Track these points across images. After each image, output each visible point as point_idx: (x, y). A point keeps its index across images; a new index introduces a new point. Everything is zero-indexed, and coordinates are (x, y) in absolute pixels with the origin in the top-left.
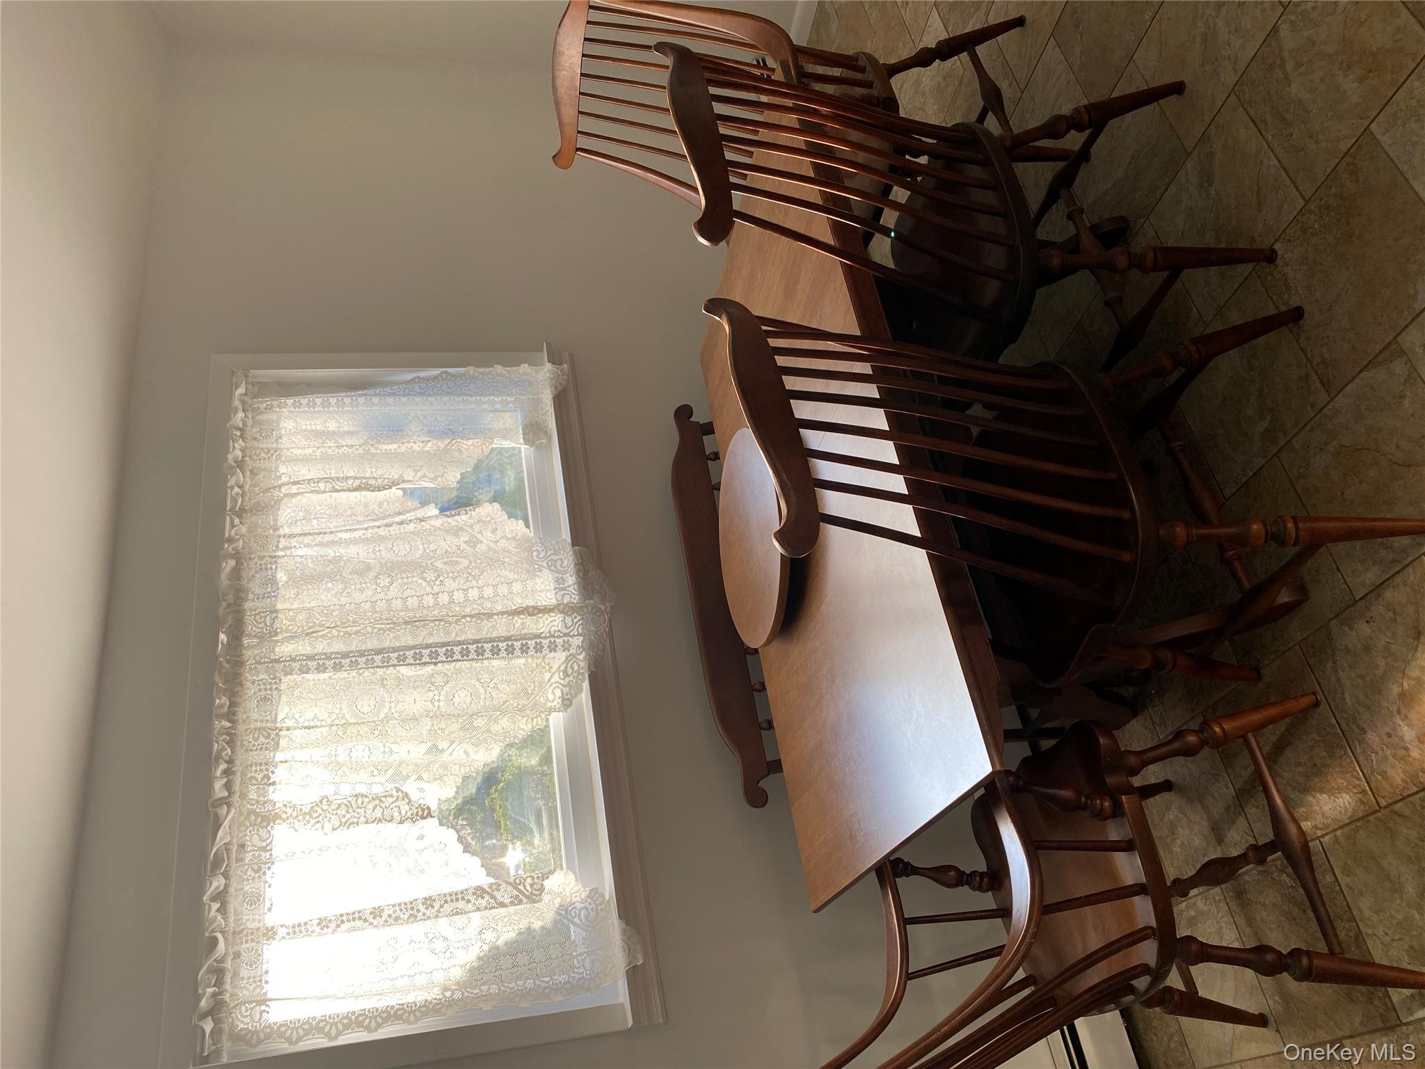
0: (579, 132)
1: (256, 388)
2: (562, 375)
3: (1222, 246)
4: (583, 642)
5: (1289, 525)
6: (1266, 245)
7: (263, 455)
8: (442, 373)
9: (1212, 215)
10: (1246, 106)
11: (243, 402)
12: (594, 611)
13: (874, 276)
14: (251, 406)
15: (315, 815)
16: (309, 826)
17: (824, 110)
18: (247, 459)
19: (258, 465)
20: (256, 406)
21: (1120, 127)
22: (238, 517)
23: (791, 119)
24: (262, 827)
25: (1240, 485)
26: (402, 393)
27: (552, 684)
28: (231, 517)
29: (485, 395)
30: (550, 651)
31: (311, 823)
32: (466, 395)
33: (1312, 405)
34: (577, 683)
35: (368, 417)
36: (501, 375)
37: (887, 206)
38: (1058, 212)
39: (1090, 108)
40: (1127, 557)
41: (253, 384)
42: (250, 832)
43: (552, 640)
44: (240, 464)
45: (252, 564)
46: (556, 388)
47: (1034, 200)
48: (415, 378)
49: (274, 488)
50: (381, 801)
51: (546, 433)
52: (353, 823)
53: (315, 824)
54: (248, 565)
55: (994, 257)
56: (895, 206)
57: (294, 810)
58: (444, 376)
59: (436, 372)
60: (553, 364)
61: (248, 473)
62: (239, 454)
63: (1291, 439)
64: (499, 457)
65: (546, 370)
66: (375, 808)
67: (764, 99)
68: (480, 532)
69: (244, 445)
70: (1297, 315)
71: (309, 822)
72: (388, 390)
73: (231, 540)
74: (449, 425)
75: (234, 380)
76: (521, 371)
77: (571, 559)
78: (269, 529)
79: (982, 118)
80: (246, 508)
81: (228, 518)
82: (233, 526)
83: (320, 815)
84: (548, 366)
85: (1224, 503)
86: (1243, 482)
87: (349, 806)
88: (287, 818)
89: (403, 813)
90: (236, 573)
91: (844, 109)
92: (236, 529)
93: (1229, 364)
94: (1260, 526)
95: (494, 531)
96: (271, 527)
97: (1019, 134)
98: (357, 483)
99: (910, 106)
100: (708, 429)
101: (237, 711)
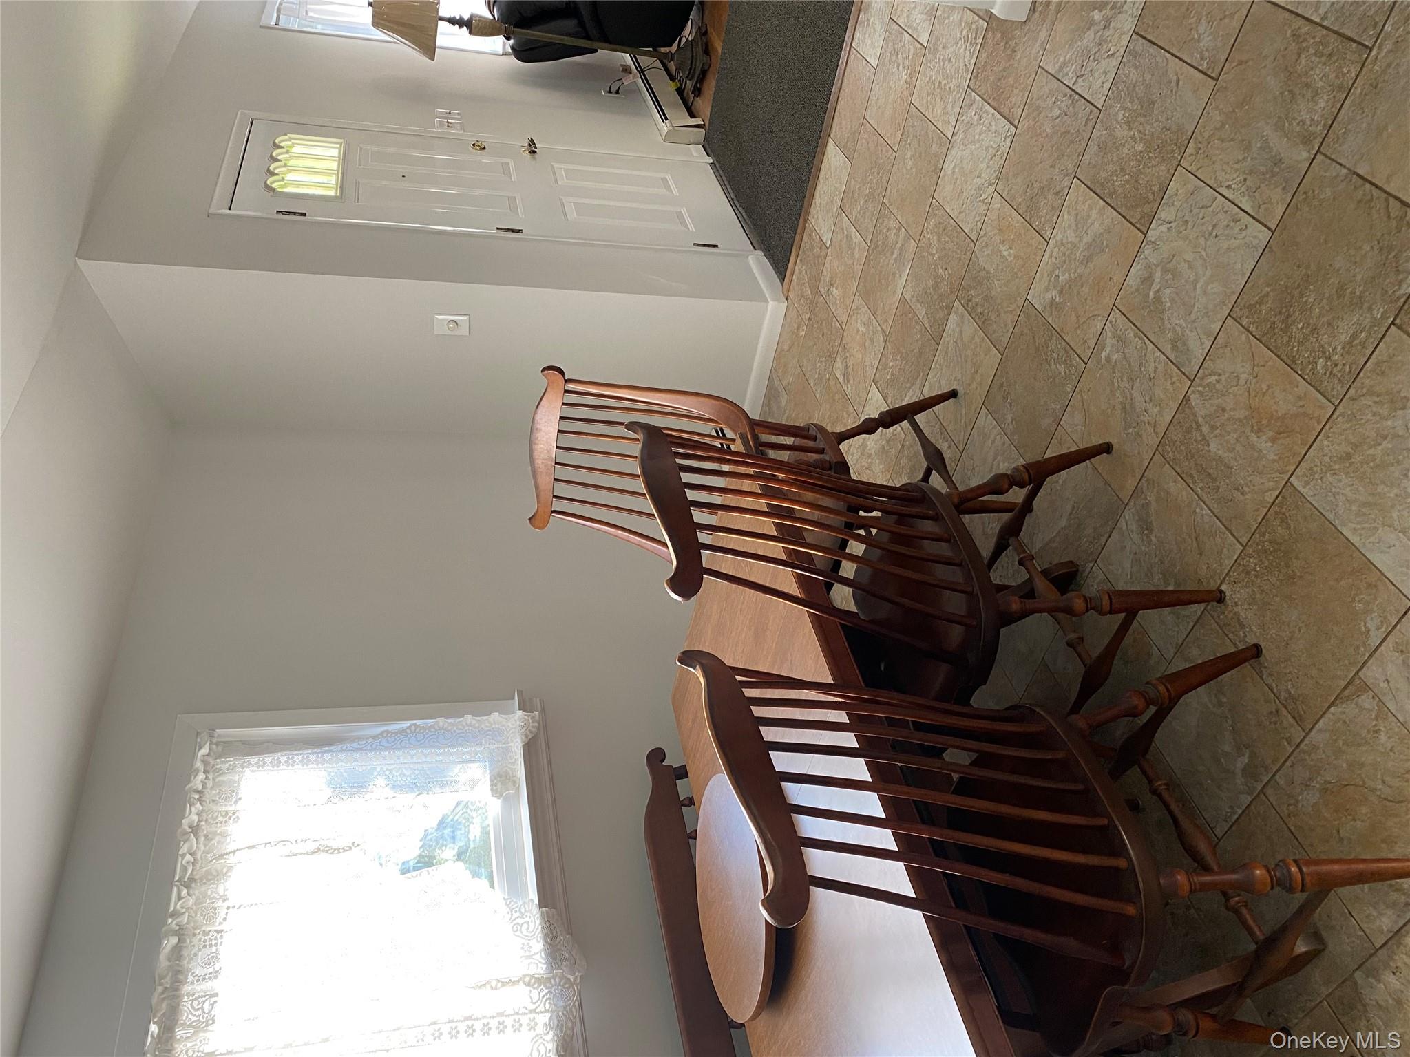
0: (554, 497)
1: (220, 748)
2: (533, 722)
3: (1171, 588)
4: (550, 1019)
5: (1293, 869)
6: (1213, 586)
7: (220, 818)
8: (411, 725)
9: (1157, 559)
10: (1171, 463)
11: (205, 763)
12: (562, 983)
13: (840, 623)
14: (213, 766)
17: (781, 476)
18: (203, 823)
19: (213, 829)
20: (218, 767)
21: (1057, 482)
22: (186, 888)
23: (752, 485)
25: (1231, 824)
26: (370, 748)
28: (179, 889)
29: (454, 746)
30: (514, 1032)
32: (434, 747)
33: (1289, 740)
35: (332, 774)
36: (470, 725)
37: (845, 558)
38: (1009, 558)
39: (1027, 467)
40: (1130, 910)
41: (217, 744)
43: (517, 1018)
44: (195, 829)
45: (195, 940)
46: (526, 736)
47: (986, 547)
48: (383, 732)
49: (228, 854)
51: (514, 783)
54: (191, 942)
55: (954, 604)
56: (852, 558)
58: (413, 728)
59: (405, 724)
60: (524, 711)
61: (203, 838)
62: (195, 818)
63: (1274, 775)
64: (464, 810)
65: (516, 718)
67: (726, 468)
68: (442, 895)
69: (201, 808)
70: (1255, 652)
72: (355, 745)
73: (175, 915)
74: (415, 779)
75: (199, 740)
76: (491, 720)
77: (538, 922)
78: (218, 900)
79: (926, 478)
80: (196, 877)
81: (175, 889)
82: (179, 898)
84: (519, 713)
85: (1217, 844)
86: (1233, 820)
90: (177, 952)
91: (800, 475)
92: (182, 902)
93: (1197, 702)
94: (1264, 872)
95: (457, 893)
96: (221, 896)
97: (964, 492)
98: (316, 845)
99: (858, 466)
100: (682, 773)
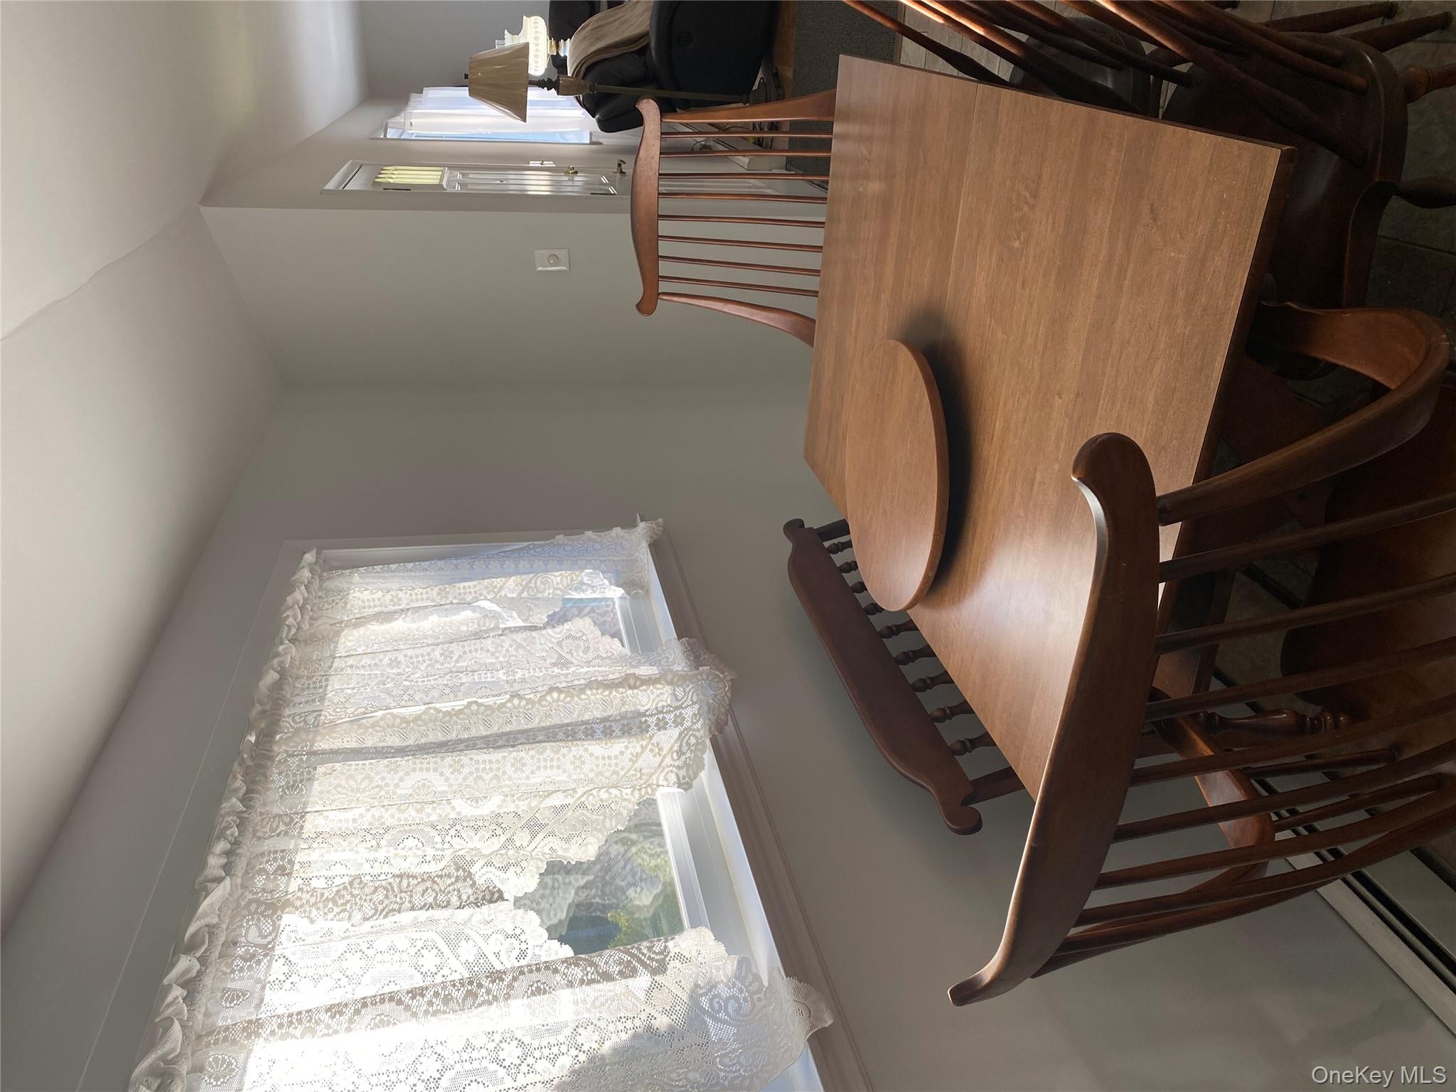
2: (657, 526)
4: (699, 709)
12: (710, 678)
15: (340, 902)
16: (330, 916)
19: (319, 614)
20: (325, 576)
24: (265, 917)
27: (664, 769)
30: (659, 730)
31: (334, 913)
34: (696, 756)
36: (592, 541)
42: (248, 921)
43: (661, 716)
44: (300, 607)
45: (297, 683)
46: (652, 538)
50: (434, 882)
52: (394, 910)
53: (338, 914)
54: (294, 682)
57: (312, 896)
58: (532, 547)
59: (523, 545)
62: (300, 598)
65: (640, 530)
66: (425, 891)
68: (570, 652)
69: (307, 595)
71: (331, 910)
73: (278, 657)
75: (305, 545)
76: (612, 535)
77: (678, 651)
80: (300, 639)
83: (348, 901)
84: (642, 525)
87: (388, 889)
88: (302, 906)
89: (464, 897)
90: (278, 685)
92: (284, 647)
95: (586, 650)
101: (254, 798)
